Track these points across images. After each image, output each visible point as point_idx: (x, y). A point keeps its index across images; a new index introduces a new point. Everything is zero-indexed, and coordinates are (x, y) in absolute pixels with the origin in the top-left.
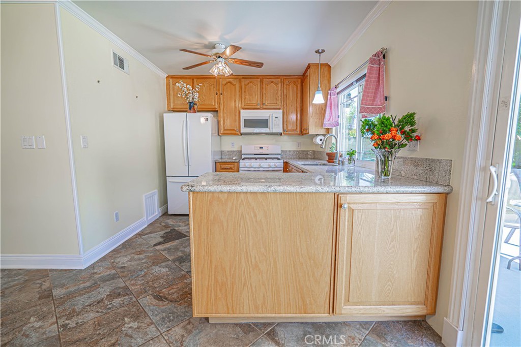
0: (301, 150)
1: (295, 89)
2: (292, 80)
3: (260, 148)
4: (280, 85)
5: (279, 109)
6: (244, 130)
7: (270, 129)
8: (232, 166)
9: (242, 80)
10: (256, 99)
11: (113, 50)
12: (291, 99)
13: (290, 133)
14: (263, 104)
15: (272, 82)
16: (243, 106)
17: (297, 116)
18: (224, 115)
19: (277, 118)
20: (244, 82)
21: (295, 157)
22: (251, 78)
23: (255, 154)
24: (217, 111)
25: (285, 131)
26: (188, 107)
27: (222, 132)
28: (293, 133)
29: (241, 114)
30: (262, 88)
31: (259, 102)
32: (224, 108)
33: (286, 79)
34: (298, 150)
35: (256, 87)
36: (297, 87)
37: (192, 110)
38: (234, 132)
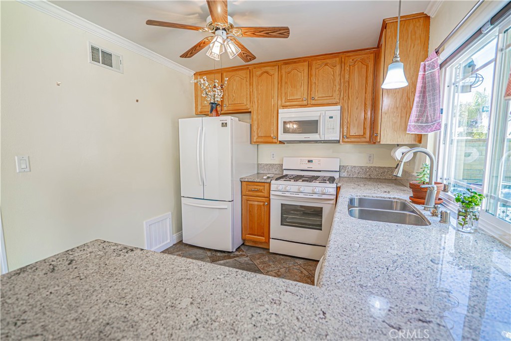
0: (374, 165)
1: (364, 70)
2: (358, 58)
3: (309, 161)
4: (338, 67)
5: (336, 104)
6: (282, 137)
7: (320, 134)
8: (262, 188)
9: (283, 67)
10: (301, 92)
11: (89, 42)
12: (357, 86)
13: (353, 140)
14: (313, 99)
15: (326, 65)
16: (284, 104)
17: (365, 113)
18: (257, 117)
19: (331, 117)
20: (285, 69)
21: (364, 176)
22: (295, 62)
23: (301, 170)
24: (250, 112)
25: (346, 138)
26: (209, 109)
27: (255, 141)
28: (358, 140)
29: (279, 114)
30: (309, 75)
31: (305, 96)
32: (258, 107)
33: (349, 56)
34: (369, 165)
35: (301, 74)
36: (367, 66)
37: (214, 113)
38: (270, 140)
